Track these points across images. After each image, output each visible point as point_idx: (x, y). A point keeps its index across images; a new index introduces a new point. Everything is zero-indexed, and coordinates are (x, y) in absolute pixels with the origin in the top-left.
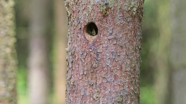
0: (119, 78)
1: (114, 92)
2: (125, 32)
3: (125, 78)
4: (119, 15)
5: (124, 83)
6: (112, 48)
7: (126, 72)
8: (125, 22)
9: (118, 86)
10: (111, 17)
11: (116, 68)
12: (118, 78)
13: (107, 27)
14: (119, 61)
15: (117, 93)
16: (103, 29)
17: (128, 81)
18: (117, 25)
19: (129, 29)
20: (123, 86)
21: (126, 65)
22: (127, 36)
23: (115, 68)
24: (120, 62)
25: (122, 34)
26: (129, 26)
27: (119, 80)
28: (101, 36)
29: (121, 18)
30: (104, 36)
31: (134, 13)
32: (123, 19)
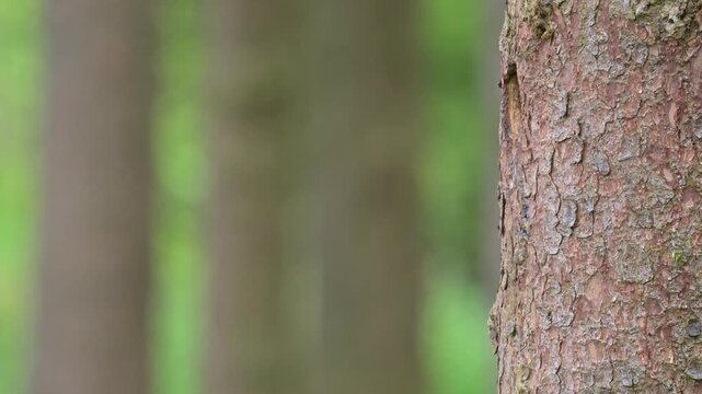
0: (596, 314)
1: (575, 373)
2: (620, 113)
3: (625, 315)
4: (593, 36)
5: (621, 336)
6: (568, 181)
7: (630, 289)
8: (620, 67)
9: (592, 347)
10: (565, 46)
11: (582, 266)
12: (591, 313)
13: (551, 86)
14: (597, 239)
15: (586, 376)
16: (537, 96)
17: (642, 325)
18: (586, 80)
19: (644, 97)
20: (615, 349)
21: (629, 256)
22: (635, 129)
23: (577, 267)
24: (599, 242)
25: (607, 118)
26: (643, 84)
27: (596, 321)
28: (529, 126)
29: (604, 48)
30: (542, 124)
31: (669, 28)
32: (614, 52)
